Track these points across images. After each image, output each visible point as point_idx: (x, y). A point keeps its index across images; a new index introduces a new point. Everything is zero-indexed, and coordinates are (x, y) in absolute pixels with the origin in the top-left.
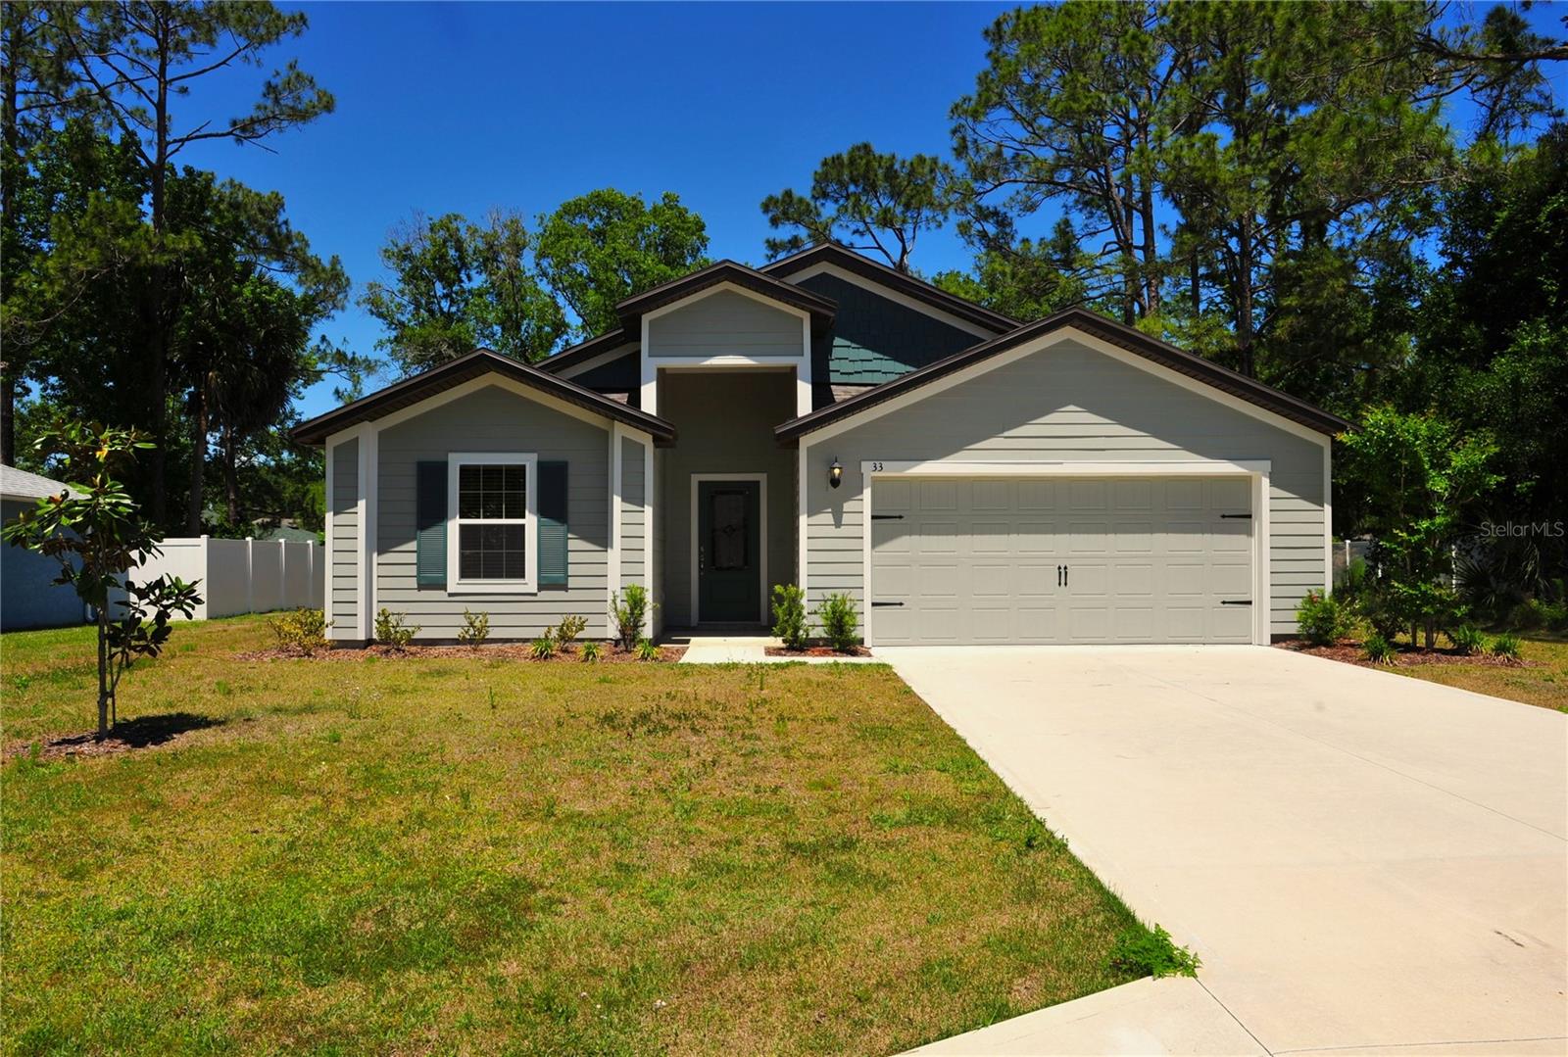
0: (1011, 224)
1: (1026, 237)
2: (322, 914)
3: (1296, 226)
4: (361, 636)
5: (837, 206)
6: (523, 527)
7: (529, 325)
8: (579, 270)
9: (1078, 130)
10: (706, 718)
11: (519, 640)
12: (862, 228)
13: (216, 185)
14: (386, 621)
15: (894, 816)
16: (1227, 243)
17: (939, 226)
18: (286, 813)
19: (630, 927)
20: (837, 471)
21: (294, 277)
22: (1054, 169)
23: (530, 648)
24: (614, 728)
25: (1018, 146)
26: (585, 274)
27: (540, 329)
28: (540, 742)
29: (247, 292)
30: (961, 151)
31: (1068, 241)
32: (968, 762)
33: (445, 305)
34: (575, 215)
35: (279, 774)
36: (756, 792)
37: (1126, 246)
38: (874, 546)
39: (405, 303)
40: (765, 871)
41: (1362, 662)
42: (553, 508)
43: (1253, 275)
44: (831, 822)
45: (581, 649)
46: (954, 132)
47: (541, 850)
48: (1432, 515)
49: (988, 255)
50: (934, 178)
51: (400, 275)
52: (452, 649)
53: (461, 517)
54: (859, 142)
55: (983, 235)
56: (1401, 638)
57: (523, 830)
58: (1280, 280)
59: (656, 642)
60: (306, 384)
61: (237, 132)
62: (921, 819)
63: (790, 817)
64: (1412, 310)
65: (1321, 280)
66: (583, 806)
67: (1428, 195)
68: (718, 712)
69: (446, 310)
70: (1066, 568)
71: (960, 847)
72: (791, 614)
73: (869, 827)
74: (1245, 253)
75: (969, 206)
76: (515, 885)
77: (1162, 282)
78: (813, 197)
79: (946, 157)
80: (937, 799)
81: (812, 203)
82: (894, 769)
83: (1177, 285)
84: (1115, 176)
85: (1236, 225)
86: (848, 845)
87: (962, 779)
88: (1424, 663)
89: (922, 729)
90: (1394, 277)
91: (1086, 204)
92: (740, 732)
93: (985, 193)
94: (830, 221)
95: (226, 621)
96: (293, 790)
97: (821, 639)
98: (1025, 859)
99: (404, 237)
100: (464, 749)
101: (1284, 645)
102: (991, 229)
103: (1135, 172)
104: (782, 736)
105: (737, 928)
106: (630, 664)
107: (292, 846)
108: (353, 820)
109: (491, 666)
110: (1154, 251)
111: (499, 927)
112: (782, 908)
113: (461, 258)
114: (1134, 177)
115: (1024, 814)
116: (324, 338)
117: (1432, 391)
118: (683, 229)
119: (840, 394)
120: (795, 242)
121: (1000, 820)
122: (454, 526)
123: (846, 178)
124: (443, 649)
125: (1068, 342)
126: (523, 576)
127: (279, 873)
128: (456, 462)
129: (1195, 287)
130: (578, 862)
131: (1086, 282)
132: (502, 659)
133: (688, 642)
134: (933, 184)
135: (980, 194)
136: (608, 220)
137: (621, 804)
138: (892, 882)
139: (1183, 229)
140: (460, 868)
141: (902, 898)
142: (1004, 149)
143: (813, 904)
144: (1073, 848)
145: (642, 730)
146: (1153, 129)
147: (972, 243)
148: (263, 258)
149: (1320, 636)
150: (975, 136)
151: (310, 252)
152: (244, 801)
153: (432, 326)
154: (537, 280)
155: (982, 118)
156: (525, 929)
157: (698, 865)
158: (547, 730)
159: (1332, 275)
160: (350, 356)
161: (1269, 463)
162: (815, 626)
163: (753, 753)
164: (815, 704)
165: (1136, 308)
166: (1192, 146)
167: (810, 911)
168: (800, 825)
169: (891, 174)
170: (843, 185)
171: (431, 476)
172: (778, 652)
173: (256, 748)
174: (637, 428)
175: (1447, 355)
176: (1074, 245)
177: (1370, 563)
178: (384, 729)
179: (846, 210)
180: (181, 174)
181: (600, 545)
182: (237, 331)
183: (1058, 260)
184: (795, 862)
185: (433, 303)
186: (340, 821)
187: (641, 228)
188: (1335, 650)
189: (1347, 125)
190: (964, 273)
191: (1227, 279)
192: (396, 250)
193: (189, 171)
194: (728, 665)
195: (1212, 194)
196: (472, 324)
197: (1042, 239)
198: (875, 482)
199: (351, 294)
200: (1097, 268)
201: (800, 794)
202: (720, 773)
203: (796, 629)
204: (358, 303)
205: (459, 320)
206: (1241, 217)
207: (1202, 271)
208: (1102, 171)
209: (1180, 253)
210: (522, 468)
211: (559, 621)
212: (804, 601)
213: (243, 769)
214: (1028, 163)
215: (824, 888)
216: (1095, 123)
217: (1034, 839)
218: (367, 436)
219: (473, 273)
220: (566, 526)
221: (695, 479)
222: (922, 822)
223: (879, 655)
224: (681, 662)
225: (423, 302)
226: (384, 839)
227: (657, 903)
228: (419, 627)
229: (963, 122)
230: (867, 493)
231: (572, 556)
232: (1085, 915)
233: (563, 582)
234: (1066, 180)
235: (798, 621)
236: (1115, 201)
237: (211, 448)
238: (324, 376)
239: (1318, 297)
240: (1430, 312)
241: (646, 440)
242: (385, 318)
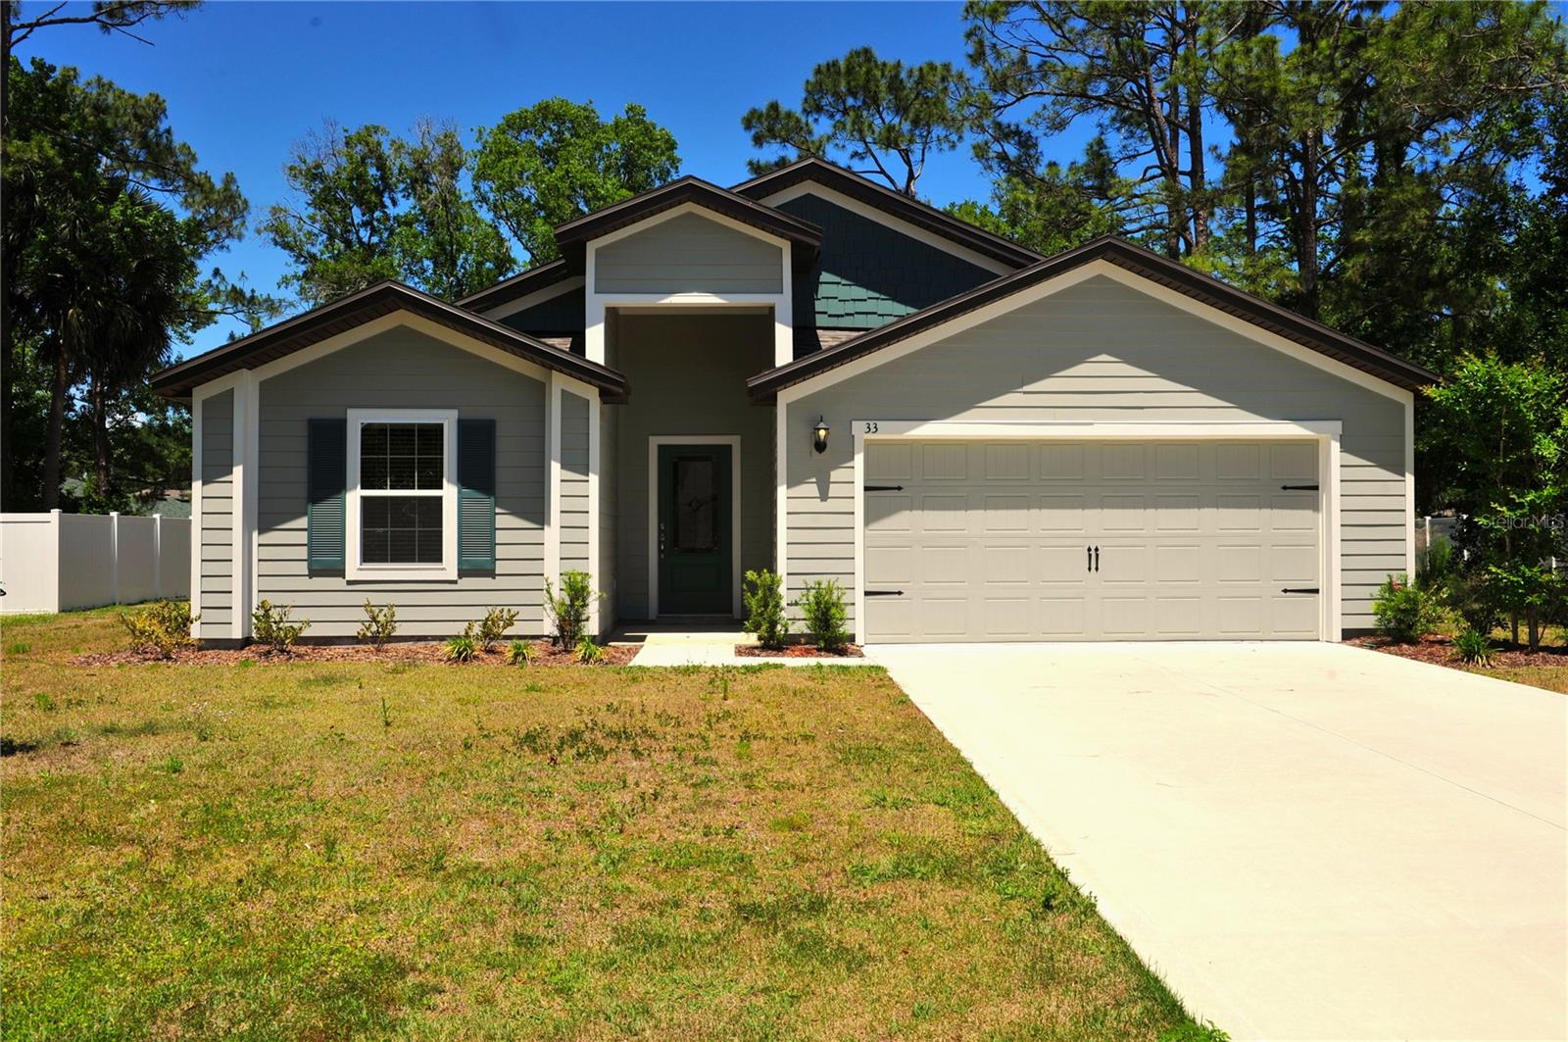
0: (1035, 145)
1: (1053, 160)
2: (112, 1013)
3: (1370, 149)
4: (237, 633)
5: (832, 122)
6: (439, 499)
7: (466, 260)
8: (526, 195)
9: (1116, 33)
10: (652, 736)
11: (434, 638)
12: (861, 148)
13: (81, 83)
14: (267, 615)
15: (878, 866)
16: (1288, 167)
17: (953, 147)
18: (91, 870)
19: (523, 1026)
20: (822, 433)
21: (179, 198)
22: (1088, 78)
23: (446, 648)
24: (535, 751)
25: (1045, 52)
26: (533, 200)
27: (480, 264)
28: (438, 770)
29: (115, 212)
30: (977, 58)
31: (1104, 165)
32: (974, 793)
33: (364, 234)
34: (521, 129)
35: (92, 818)
36: (706, 835)
37: (1170, 171)
38: (867, 522)
39: (316, 231)
40: (708, 943)
41: (1453, 662)
42: (477, 476)
43: (1319, 207)
44: (796, 874)
45: (508, 649)
46: (969, 35)
47: (420, 918)
48: (1537, 486)
49: (1008, 181)
50: (946, 88)
51: (309, 198)
52: (349, 649)
53: (362, 488)
54: (859, 46)
55: (1003, 157)
56: (1498, 633)
57: (399, 890)
58: (1349, 211)
59: (602, 640)
60: (195, 328)
61: (103, 18)
62: (911, 870)
63: (745, 868)
64: (1507, 245)
65: (1401, 210)
66: (484, 856)
67: (1527, 109)
68: (668, 729)
69: (365, 240)
70: (1097, 550)
71: (959, 908)
72: (766, 606)
73: (844, 883)
74: (1309, 179)
75: (986, 122)
76: (378, 966)
77: (1212, 214)
78: (805, 110)
79: (960, 63)
80: (933, 842)
81: (803, 120)
82: (881, 802)
83: (1230, 217)
84: (1158, 90)
85: (1299, 146)
86: (817, 907)
87: (966, 815)
88: (1528, 664)
89: (918, 748)
90: (1485, 206)
91: (1124, 121)
92: (693, 754)
93: (1005, 106)
94: (825, 139)
95: (83, 615)
96: (107, 839)
97: (802, 635)
98: (1042, 924)
99: (314, 152)
100: (341, 779)
101: (1357, 641)
102: (1012, 151)
103: (1181, 83)
104: (745, 759)
105: (664, 1025)
106: (570, 668)
107: (88, 917)
108: (179, 878)
109: (395, 671)
110: (1202, 177)
111: (349, 1029)
112: (725, 995)
113: (383, 178)
114: (1182, 90)
115: (1042, 863)
116: (216, 272)
117: (1530, 340)
118: (650, 149)
119: (827, 340)
120: (782, 163)
121: (1010, 870)
122: (354, 499)
123: (843, 87)
124: (340, 649)
125: (1100, 278)
126: (439, 559)
127: (62, 959)
128: (357, 420)
129: (1251, 220)
130: (465, 934)
131: (1123, 214)
132: (411, 661)
133: (643, 639)
134: (946, 95)
135: (1000, 108)
136: (559, 138)
137: (532, 852)
138: (870, 958)
139: (1236, 150)
140: (308, 944)
141: (882, 982)
142: (1029, 56)
143: (766, 990)
144: (1104, 910)
145: (570, 752)
146: (1202, 33)
147: (990, 167)
148: (139, 174)
149: (1400, 631)
150: (994, 40)
151: (196, 169)
152: (37, 854)
153: (350, 259)
154: (476, 206)
155: (1003, 18)
156: (384, 1029)
157: (622, 936)
158: (450, 754)
159: (1411, 203)
160: (248, 294)
161: (1340, 423)
162: (795, 619)
163: (707, 782)
164: (790, 718)
165: (1182, 246)
166: (1248, 51)
167: (761, 1001)
168: (756, 879)
169: (895, 85)
170: (837, 95)
171: (326, 437)
172: (750, 651)
173: (68, 783)
174: (581, 379)
175: (1550, 300)
176: (1111, 170)
177: (1457, 544)
178: (242, 754)
179: (844, 128)
180: (29, 68)
181: (537, 523)
182: (101, 261)
183: (1091, 187)
184: (747, 930)
185: (350, 231)
186: (159, 881)
187: (598, 146)
188: (1420, 647)
189: (1437, 17)
190: (981, 203)
191: (1288, 210)
192: (304, 168)
193: (39, 65)
194: (687, 668)
195: (1271, 109)
196: (397, 258)
197: (1073, 163)
198: (869, 446)
199: (249, 219)
200: (1136, 196)
201: (761, 836)
202: (663, 810)
203: (773, 624)
204: (259, 232)
205: (383, 253)
206: (1305, 134)
207: (1259, 201)
208: (1143, 83)
209: (1234, 177)
210: (440, 427)
211: (482, 614)
212: (782, 590)
213: (45, 811)
214: (1055, 72)
215: (782, 969)
216: (1135, 25)
217: (1054, 896)
218: (246, 387)
219: (399, 196)
220: (493, 499)
221: (654, 442)
222: (912, 873)
223: (873, 655)
224: (631, 664)
225: (338, 231)
226: (213, 906)
227: (564, 991)
228: (308, 623)
229: (980, 23)
230: (859, 459)
231: (500, 537)
232: (1118, 1005)
233: (489, 567)
234: (1101, 93)
235: (775, 613)
236: (1157, 118)
237: (78, 404)
238: (217, 318)
239: (1396, 230)
240: (1528, 247)
241: (591, 394)
242: (292, 249)
